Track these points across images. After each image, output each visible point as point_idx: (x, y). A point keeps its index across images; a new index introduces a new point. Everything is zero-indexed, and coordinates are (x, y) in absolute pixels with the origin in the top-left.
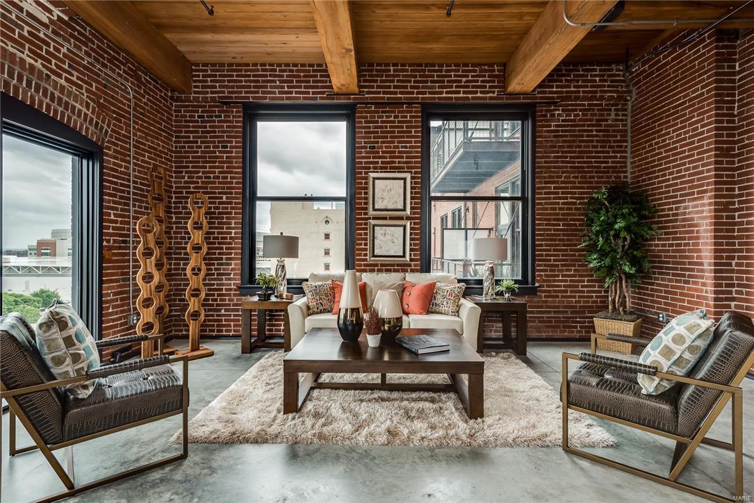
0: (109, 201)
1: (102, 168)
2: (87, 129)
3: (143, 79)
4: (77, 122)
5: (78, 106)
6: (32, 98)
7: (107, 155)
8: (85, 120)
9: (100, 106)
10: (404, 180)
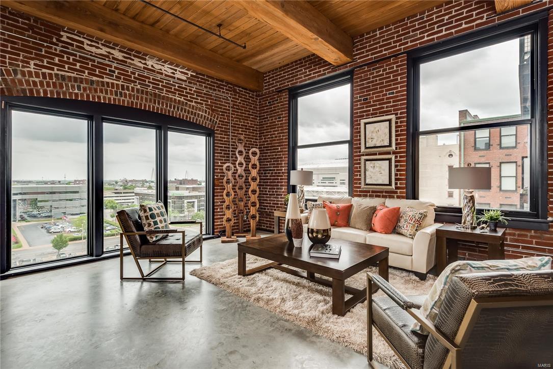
0: (218, 156)
1: (214, 140)
2: (206, 123)
3: (238, 91)
4: (200, 121)
5: (201, 113)
6: (180, 115)
7: (217, 133)
8: (204, 119)
9: (213, 110)
10: (390, 121)
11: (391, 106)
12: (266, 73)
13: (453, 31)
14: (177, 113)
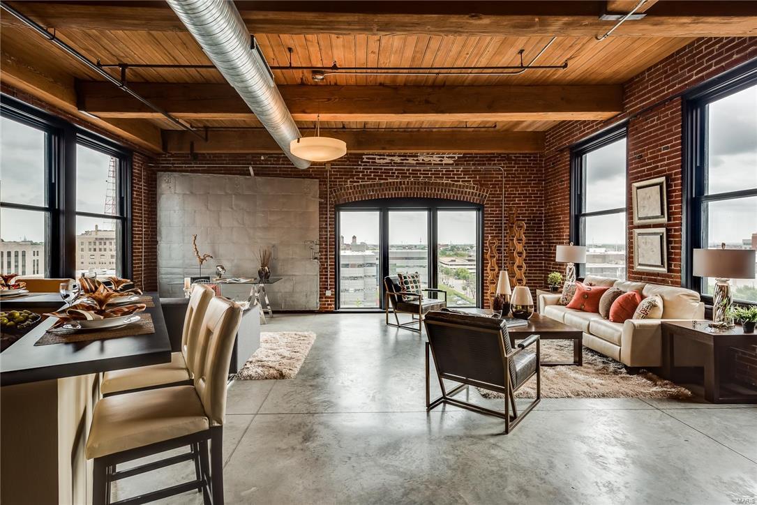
0: (488, 230)
1: (483, 214)
2: (474, 199)
3: (513, 158)
4: (468, 198)
5: (468, 190)
7: (486, 207)
8: (472, 195)
9: (482, 185)
10: (661, 184)
11: (666, 165)
12: (547, 131)
13: (723, 64)
14: (446, 195)
